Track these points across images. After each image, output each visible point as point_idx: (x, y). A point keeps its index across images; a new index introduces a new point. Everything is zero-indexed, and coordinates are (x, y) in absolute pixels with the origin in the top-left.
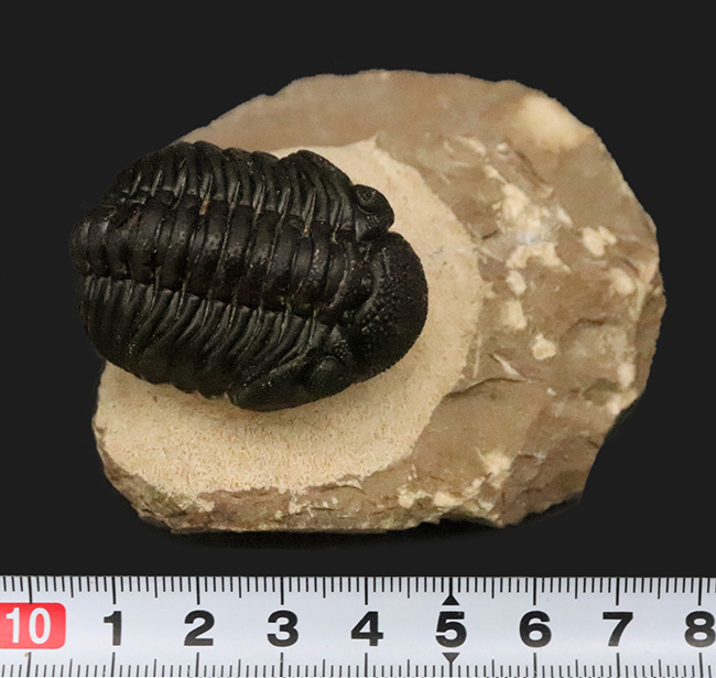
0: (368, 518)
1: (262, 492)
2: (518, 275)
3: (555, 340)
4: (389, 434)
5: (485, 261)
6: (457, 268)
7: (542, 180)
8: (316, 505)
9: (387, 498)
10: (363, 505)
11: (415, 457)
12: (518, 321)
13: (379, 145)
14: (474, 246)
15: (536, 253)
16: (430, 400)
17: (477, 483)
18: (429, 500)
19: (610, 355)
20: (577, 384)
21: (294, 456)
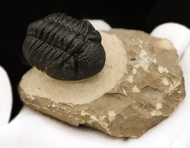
0: (72, 115)
1: (47, 99)
2: (136, 70)
3: (140, 89)
4: (86, 97)
5: (129, 65)
6: (121, 65)
7: (154, 53)
8: (60, 107)
9: (78, 112)
10: (71, 112)
11: (90, 104)
12: (131, 80)
13: (117, 35)
14: (128, 61)
15: (142, 66)
16: (101, 94)
17: (104, 117)
18: (90, 116)
19: (156, 99)
20: (143, 103)
21: (60, 94)
